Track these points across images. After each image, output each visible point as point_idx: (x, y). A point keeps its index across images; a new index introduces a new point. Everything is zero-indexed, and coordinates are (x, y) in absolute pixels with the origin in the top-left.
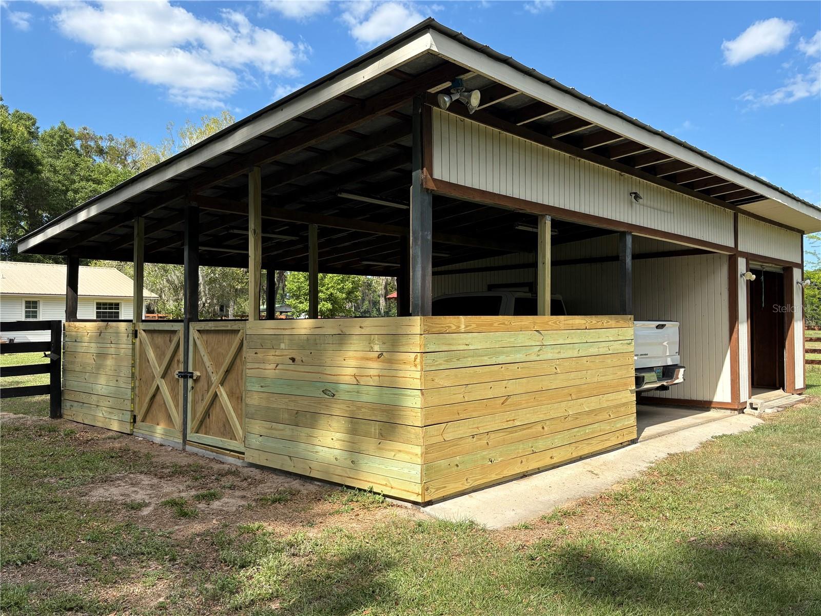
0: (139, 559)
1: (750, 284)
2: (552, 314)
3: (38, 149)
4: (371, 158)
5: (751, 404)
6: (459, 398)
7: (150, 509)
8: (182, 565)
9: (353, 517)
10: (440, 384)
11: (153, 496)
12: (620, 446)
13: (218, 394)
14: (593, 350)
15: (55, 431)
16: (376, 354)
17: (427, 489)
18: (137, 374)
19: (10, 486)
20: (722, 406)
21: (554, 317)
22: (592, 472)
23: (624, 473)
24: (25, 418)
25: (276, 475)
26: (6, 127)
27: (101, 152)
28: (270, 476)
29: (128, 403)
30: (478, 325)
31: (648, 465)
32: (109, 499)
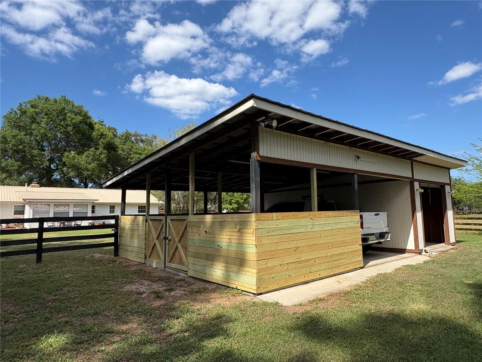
0: (138, 314)
1: (422, 195)
2: (318, 211)
3: (117, 142)
4: (241, 146)
5: (425, 251)
6: (274, 248)
7: (146, 294)
8: (154, 317)
9: (227, 299)
10: (264, 243)
11: (148, 289)
12: (355, 270)
13: (178, 246)
14: (339, 226)
15: (115, 262)
16: (238, 230)
17: (259, 288)
18: (147, 238)
19: (94, 284)
20: (411, 251)
21: (319, 212)
22: (338, 281)
23: (354, 282)
24: (104, 256)
25: (200, 281)
26: (105, 133)
27: (142, 141)
28: (198, 281)
29: (143, 250)
30: (282, 217)
31: (366, 279)
32: (130, 290)
